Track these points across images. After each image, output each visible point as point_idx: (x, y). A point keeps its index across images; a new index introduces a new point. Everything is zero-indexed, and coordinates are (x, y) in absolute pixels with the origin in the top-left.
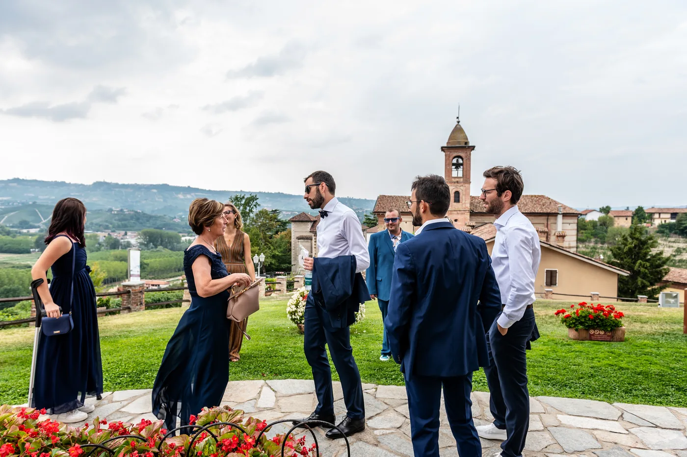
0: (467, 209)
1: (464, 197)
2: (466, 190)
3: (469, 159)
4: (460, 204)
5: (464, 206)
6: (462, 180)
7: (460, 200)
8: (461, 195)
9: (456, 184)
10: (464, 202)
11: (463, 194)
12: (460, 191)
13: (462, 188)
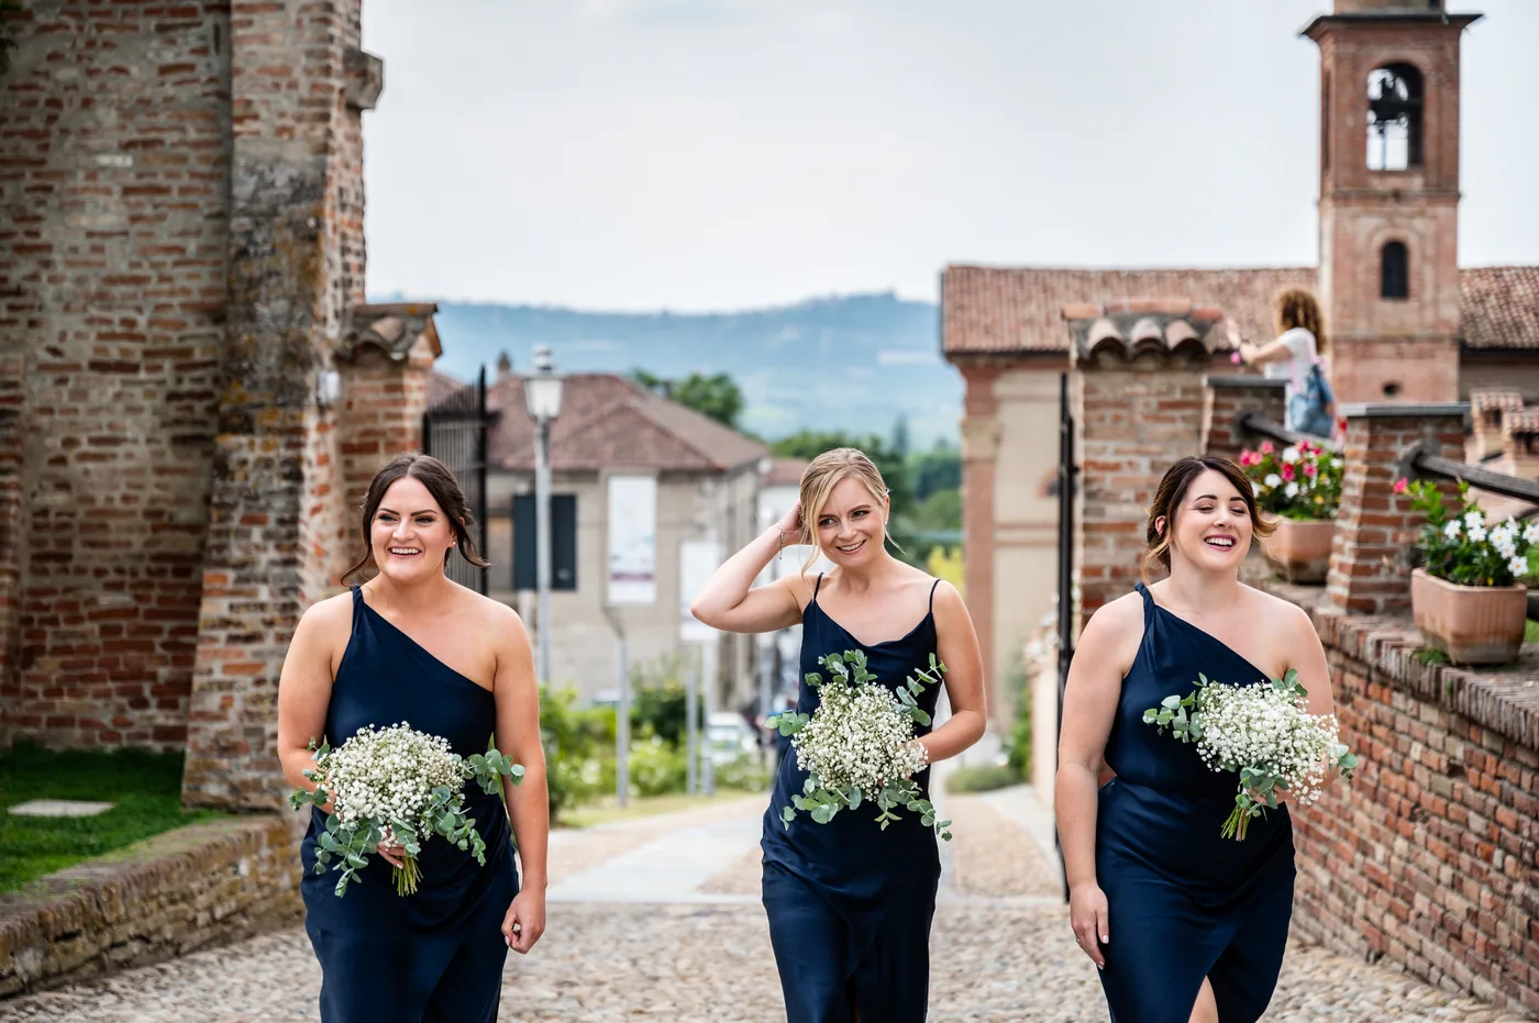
0: (1445, 331)
1: (1428, 273)
2: (1438, 236)
3: (1451, 78)
4: (1412, 304)
5: (1429, 316)
6: (1416, 183)
7: (1413, 283)
8: (1415, 262)
9: (1390, 207)
10: (1428, 294)
11: (1424, 258)
12: (1413, 242)
13: (1419, 223)
